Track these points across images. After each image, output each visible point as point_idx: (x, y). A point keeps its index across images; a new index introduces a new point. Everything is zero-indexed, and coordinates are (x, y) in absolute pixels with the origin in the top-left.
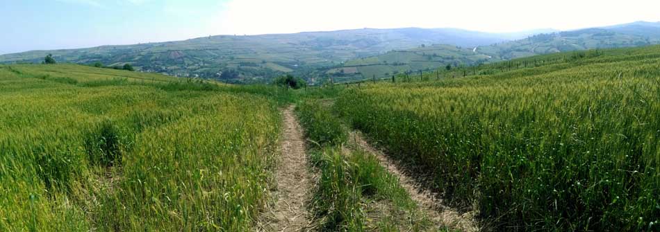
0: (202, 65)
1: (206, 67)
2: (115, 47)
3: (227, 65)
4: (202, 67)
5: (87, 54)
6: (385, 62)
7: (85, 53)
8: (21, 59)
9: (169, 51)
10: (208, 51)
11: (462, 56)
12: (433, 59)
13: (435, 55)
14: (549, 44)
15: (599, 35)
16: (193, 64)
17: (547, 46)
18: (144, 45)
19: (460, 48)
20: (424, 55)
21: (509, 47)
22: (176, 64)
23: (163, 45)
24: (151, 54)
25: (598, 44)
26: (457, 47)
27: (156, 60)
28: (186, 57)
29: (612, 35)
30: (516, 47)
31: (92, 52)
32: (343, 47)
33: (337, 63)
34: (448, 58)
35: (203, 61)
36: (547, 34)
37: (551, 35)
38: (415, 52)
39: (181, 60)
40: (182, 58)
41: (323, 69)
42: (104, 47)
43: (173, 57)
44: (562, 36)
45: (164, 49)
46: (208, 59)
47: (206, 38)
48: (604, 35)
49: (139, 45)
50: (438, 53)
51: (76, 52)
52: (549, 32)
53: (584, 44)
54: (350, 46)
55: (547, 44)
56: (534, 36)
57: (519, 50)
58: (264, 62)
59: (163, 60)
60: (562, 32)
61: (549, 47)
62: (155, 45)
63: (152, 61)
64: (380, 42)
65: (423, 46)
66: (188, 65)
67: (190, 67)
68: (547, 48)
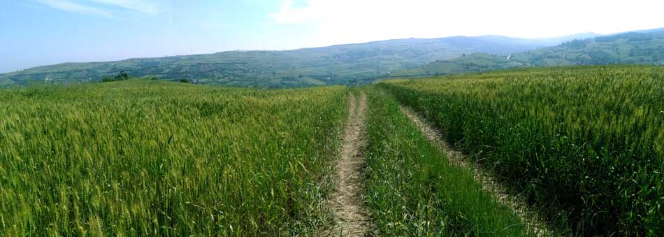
0: (232, 78)
1: (237, 80)
2: (142, 60)
3: (270, 79)
4: (232, 80)
5: (117, 66)
6: (428, 72)
7: (115, 66)
8: (55, 71)
9: (199, 64)
10: (238, 65)
11: (495, 64)
12: (471, 68)
13: (472, 64)
14: (580, 50)
15: (636, 39)
16: (223, 78)
17: (578, 52)
18: (171, 58)
19: (496, 56)
20: (463, 64)
21: (542, 53)
22: (206, 77)
23: (190, 58)
24: (180, 67)
25: (632, 50)
26: (492, 56)
27: (186, 72)
28: (216, 70)
29: (648, 39)
30: (548, 53)
31: (121, 65)
32: (389, 57)
33: (383, 73)
34: (483, 67)
35: (233, 74)
36: (581, 41)
37: (585, 40)
38: (456, 62)
39: (211, 73)
40: (212, 71)
41: (369, 79)
42: (132, 60)
43: (203, 70)
44: (597, 41)
45: (195, 62)
46: (238, 73)
47: (234, 51)
48: (640, 40)
49: (166, 58)
50: (475, 62)
51: (106, 64)
52: (583, 38)
53: (617, 49)
54: (396, 56)
55: (578, 50)
56: (568, 42)
57: (550, 57)
58: (301, 76)
59: (194, 73)
60: (597, 38)
61: (580, 54)
62: (182, 58)
63: (183, 73)
64: (427, 52)
65: (464, 55)
66: (219, 78)
67: (221, 80)
68: (577, 55)
